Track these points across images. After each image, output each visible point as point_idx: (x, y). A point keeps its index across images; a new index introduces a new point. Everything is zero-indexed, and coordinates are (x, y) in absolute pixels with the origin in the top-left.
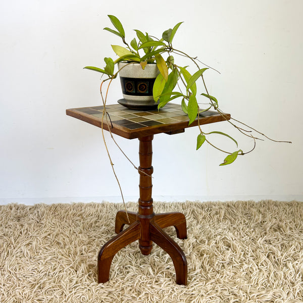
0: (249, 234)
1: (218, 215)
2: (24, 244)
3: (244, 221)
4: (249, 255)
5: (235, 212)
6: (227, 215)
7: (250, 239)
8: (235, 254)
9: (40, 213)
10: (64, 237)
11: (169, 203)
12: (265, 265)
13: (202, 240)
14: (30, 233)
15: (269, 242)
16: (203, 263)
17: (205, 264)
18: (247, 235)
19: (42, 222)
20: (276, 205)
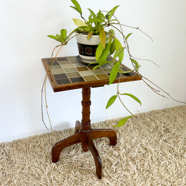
0: (153, 137)
1: (130, 127)
2: (6, 183)
3: (146, 128)
4: (160, 153)
5: (138, 122)
6: (134, 126)
7: (154, 141)
8: (152, 155)
9: (6, 151)
10: (36, 169)
11: (96, 123)
12: (171, 159)
13: (129, 149)
14: (6, 172)
15: (166, 141)
16: (137, 166)
17: (139, 167)
18: (152, 138)
19: (12, 159)
20: (157, 113)
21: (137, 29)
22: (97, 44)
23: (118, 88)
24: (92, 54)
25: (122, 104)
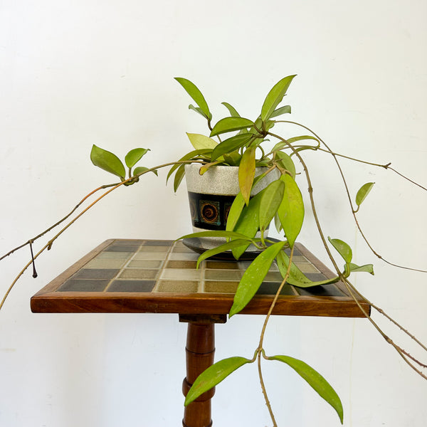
21: (386, 167)
22: (233, 193)
23: (263, 333)
24: (219, 223)
25: (266, 397)
